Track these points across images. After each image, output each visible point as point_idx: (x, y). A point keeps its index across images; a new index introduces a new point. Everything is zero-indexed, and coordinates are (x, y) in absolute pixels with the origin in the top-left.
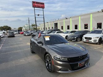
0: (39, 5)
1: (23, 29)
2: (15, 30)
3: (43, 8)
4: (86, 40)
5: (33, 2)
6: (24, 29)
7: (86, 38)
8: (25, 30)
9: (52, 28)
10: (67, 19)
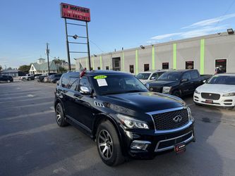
0: (77, 13)
1: (31, 70)
2: (10, 71)
3: (87, 21)
4: (204, 100)
5: (64, 6)
6: (35, 70)
7: (204, 95)
8: (35, 73)
9: (107, 68)
10: (143, 48)
